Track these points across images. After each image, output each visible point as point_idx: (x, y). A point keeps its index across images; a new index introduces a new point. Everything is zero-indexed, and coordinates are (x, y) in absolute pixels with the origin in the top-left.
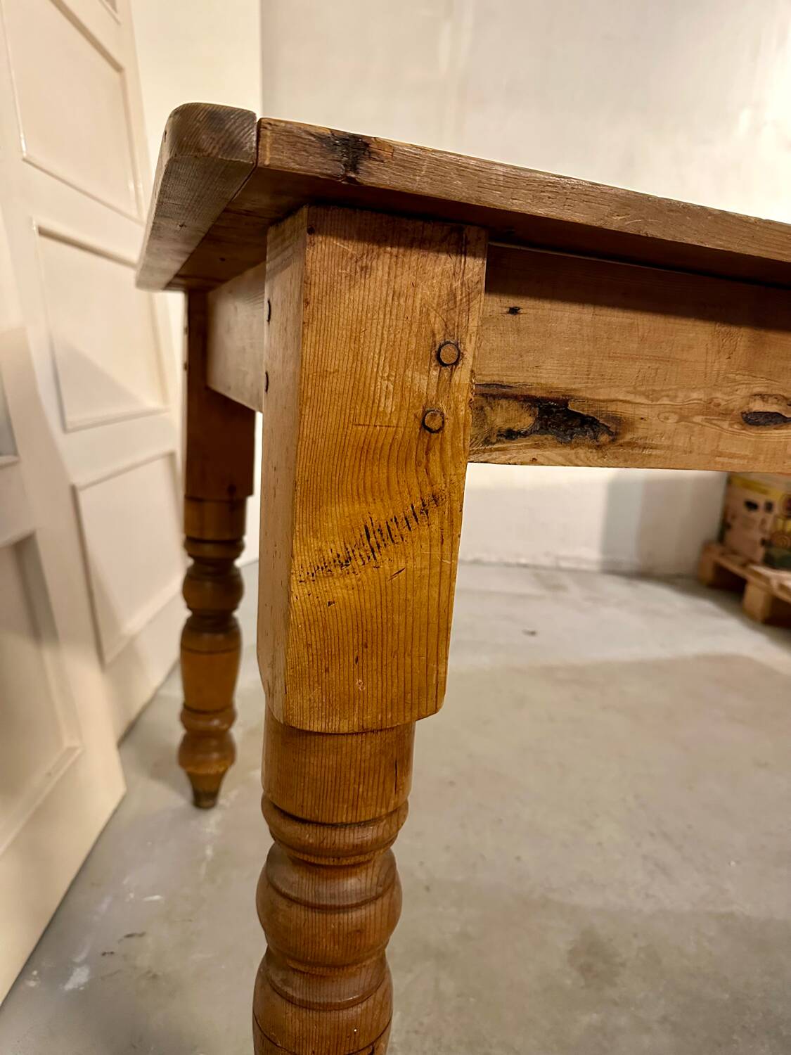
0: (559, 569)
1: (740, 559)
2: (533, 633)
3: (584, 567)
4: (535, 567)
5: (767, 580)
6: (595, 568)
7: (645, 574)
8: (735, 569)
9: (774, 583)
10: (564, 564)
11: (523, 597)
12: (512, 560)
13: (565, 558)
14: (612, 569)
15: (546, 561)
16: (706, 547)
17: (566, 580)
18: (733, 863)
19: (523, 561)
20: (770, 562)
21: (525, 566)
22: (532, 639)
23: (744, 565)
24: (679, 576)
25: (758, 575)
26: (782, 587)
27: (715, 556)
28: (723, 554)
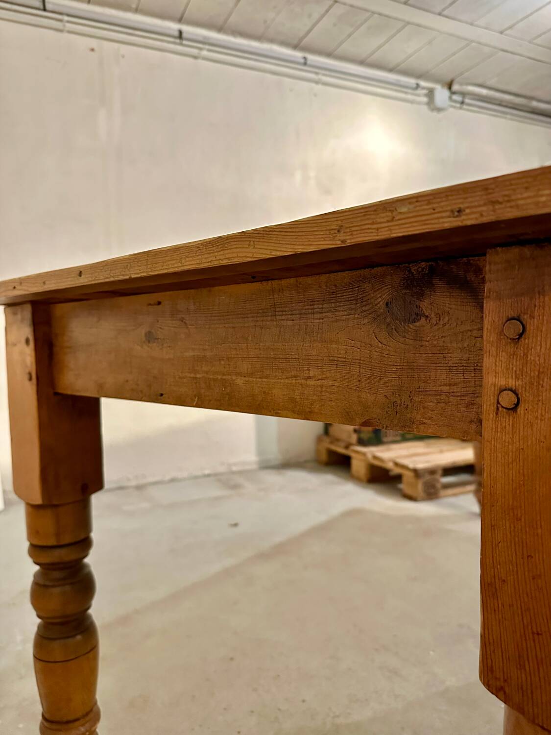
0: (233, 473)
1: (343, 444)
2: (236, 525)
3: (248, 467)
4: (216, 475)
5: (364, 454)
6: (255, 467)
7: (287, 465)
8: (341, 450)
9: (370, 456)
10: (234, 469)
11: (217, 499)
12: (199, 473)
13: (235, 464)
14: (266, 466)
15: (222, 469)
16: (319, 440)
17: (239, 480)
18: (431, 653)
19: (207, 472)
20: (362, 442)
21: (209, 475)
22: (236, 530)
23: (347, 447)
24: (306, 462)
25: (357, 452)
26: (375, 457)
27: (326, 444)
28: (331, 443)
